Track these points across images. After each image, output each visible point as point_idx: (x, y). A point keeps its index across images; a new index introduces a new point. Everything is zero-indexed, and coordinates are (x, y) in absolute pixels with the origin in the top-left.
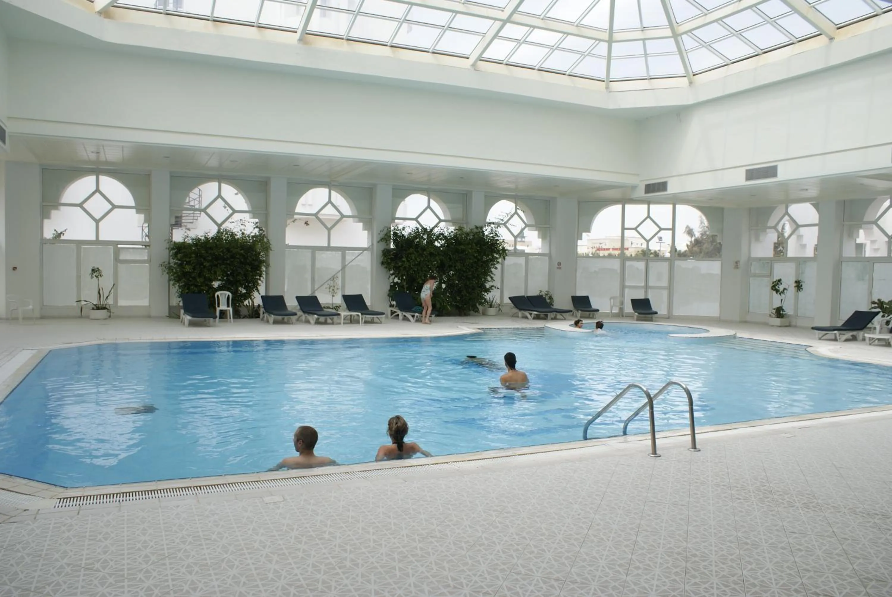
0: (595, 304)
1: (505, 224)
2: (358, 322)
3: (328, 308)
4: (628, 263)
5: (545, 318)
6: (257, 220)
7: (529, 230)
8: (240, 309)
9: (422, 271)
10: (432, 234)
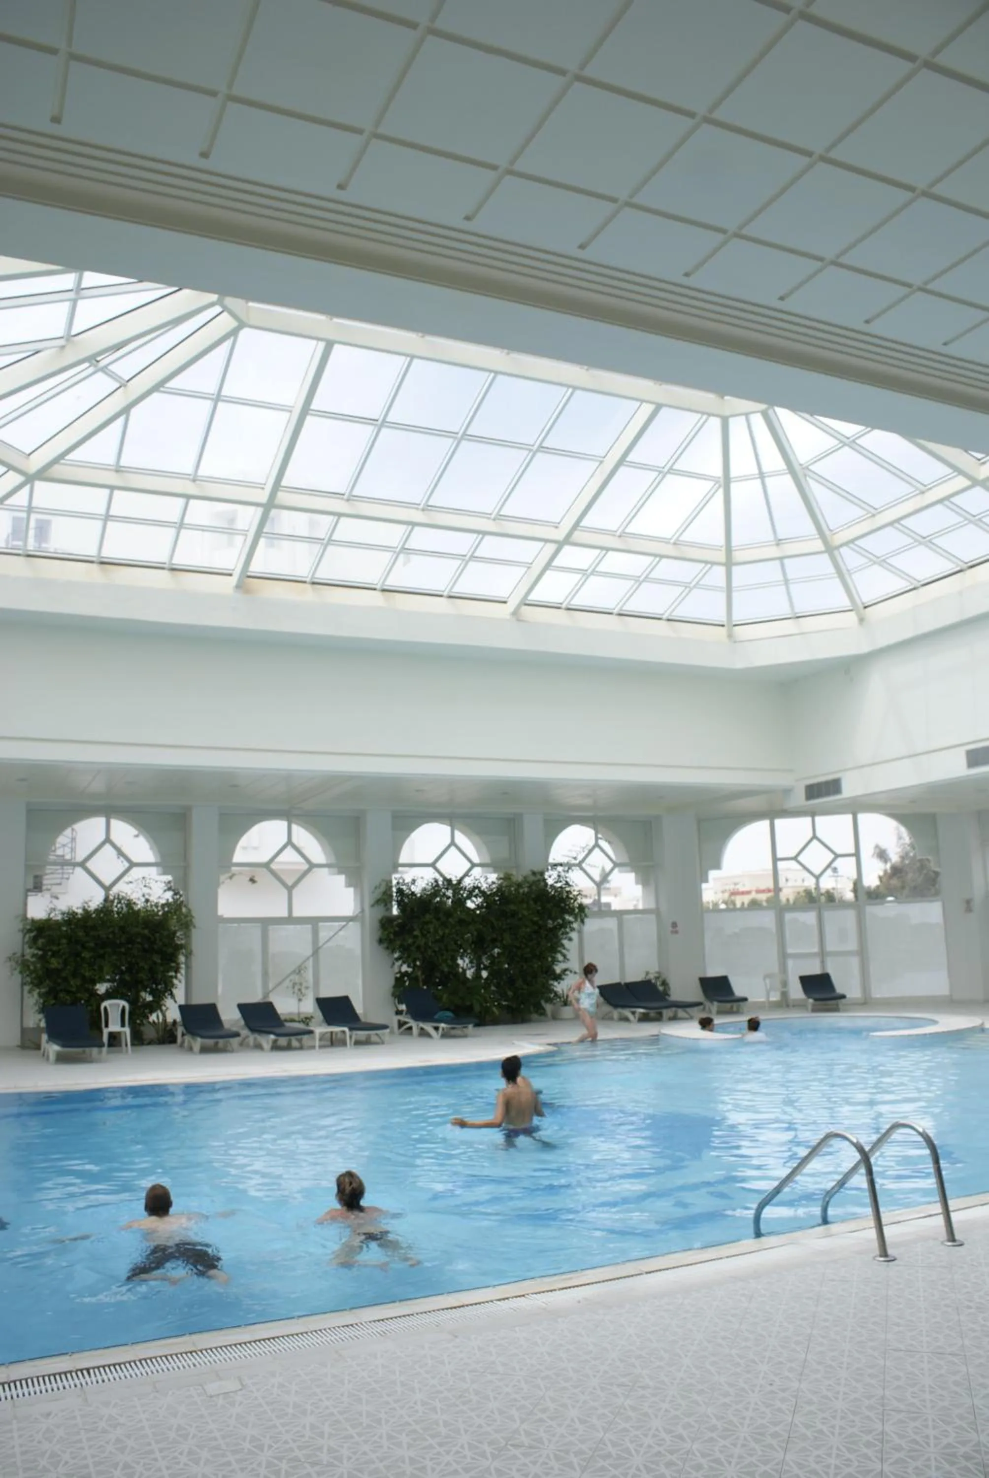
0: (739, 989)
1: (579, 865)
2: (343, 1043)
3: (292, 1021)
4: (788, 916)
5: (658, 1018)
6: (169, 878)
7: (620, 872)
8: (142, 1028)
9: (447, 950)
10: (461, 888)
